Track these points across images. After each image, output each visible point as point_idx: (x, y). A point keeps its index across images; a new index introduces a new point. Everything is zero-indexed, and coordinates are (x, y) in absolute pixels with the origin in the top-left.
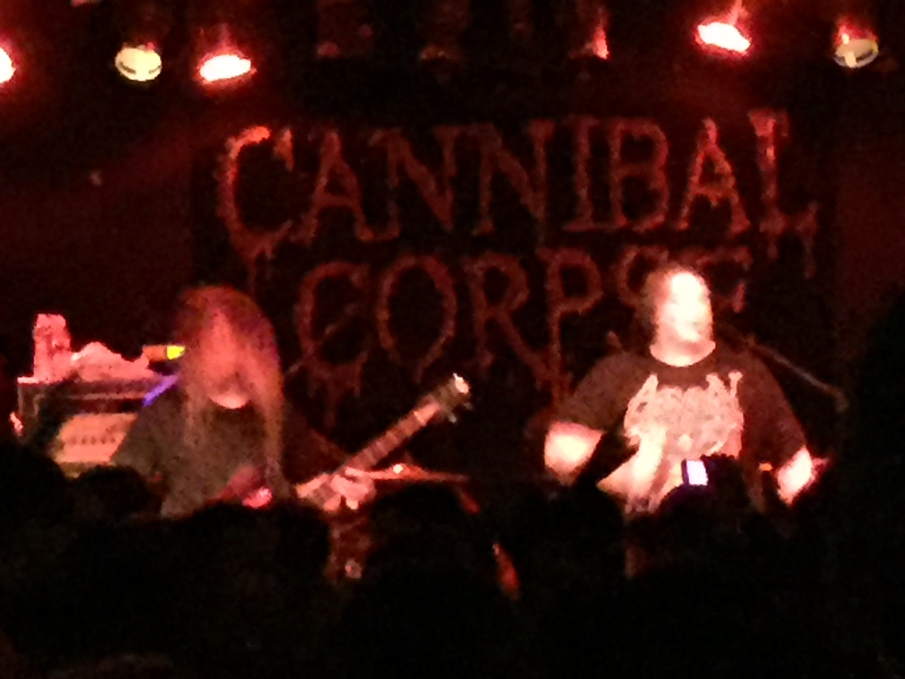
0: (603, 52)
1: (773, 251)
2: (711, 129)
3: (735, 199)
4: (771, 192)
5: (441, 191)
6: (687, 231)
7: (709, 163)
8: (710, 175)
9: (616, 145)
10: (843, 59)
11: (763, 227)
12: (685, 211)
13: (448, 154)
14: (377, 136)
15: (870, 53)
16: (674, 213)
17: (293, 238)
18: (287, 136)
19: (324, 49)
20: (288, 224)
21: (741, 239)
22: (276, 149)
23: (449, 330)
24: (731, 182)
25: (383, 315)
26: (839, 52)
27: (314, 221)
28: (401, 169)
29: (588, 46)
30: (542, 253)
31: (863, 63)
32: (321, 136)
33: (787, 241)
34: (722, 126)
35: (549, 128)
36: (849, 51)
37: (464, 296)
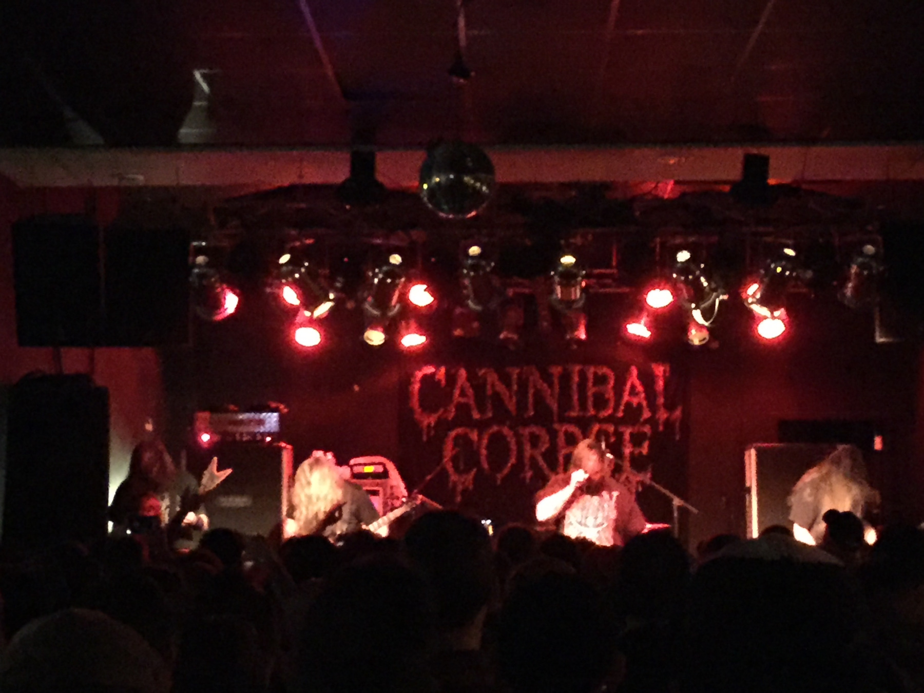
0: (583, 336)
1: (661, 428)
2: (634, 372)
3: (644, 403)
4: (661, 400)
5: (511, 397)
6: (623, 418)
7: (633, 387)
8: (633, 392)
9: (591, 376)
10: (692, 341)
11: (657, 416)
12: (622, 407)
13: (514, 381)
14: (483, 371)
15: (704, 339)
16: (616, 409)
17: (444, 416)
18: (443, 370)
19: (458, 332)
20: (442, 410)
21: (646, 421)
22: (437, 377)
23: (513, 460)
24: (643, 395)
25: (484, 452)
26: (691, 337)
27: (454, 410)
28: (493, 385)
29: (576, 333)
30: (556, 426)
31: (704, 342)
32: (457, 371)
33: (668, 423)
34: (638, 370)
35: (559, 369)
36: (696, 337)
37: (519, 444)
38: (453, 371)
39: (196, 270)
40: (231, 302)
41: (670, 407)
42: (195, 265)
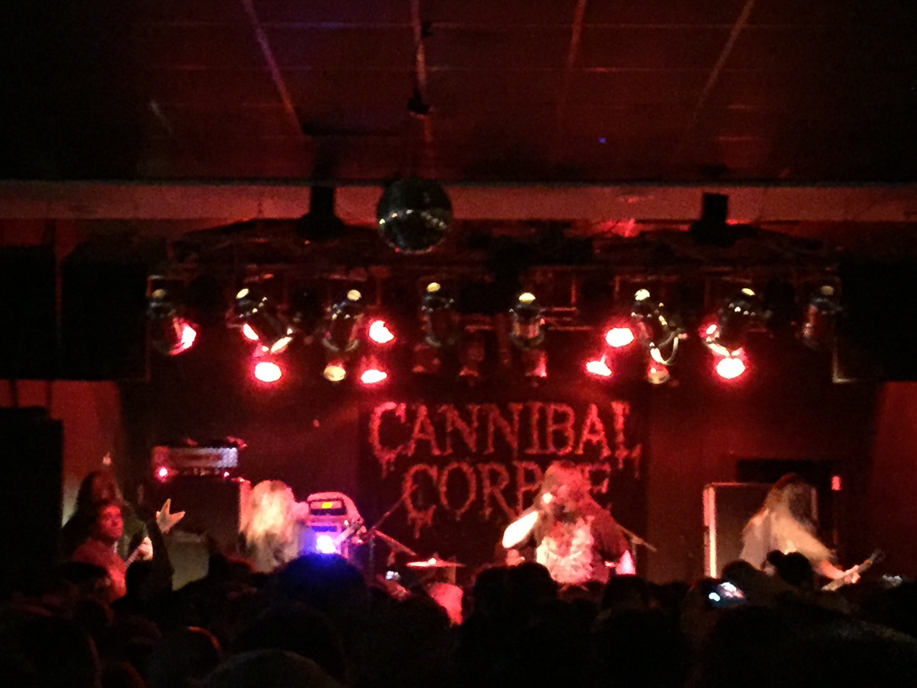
0: (544, 374)
1: (621, 466)
2: (594, 409)
3: (605, 441)
4: (621, 438)
5: (471, 434)
6: (582, 455)
7: (593, 425)
8: (593, 431)
9: (551, 414)
10: (652, 380)
11: (617, 455)
12: (581, 445)
13: (474, 417)
14: (444, 408)
15: (664, 377)
16: (576, 446)
17: (404, 453)
18: (403, 406)
19: (419, 369)
20: (401, 446)
21: (608, 459)
22: (397, 414)
23: (472, 496)
24: (603, 433)
25: (443, 489)
26: (650, 376)
27: (413, 446)
28: (453, 423)
29: (536, 371)
30: (515, 463)
31: (662, 382)
32: (418, 407)
33: (628, 461)
34: (599, 408)
35: (520, 407)
36: (656, 376)
37: (480, 481)
38: (413, 407)
39: (153, 305)
40: (188, 336)
41: (630, 446)
42: (151, 299)
